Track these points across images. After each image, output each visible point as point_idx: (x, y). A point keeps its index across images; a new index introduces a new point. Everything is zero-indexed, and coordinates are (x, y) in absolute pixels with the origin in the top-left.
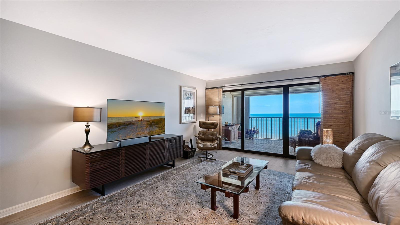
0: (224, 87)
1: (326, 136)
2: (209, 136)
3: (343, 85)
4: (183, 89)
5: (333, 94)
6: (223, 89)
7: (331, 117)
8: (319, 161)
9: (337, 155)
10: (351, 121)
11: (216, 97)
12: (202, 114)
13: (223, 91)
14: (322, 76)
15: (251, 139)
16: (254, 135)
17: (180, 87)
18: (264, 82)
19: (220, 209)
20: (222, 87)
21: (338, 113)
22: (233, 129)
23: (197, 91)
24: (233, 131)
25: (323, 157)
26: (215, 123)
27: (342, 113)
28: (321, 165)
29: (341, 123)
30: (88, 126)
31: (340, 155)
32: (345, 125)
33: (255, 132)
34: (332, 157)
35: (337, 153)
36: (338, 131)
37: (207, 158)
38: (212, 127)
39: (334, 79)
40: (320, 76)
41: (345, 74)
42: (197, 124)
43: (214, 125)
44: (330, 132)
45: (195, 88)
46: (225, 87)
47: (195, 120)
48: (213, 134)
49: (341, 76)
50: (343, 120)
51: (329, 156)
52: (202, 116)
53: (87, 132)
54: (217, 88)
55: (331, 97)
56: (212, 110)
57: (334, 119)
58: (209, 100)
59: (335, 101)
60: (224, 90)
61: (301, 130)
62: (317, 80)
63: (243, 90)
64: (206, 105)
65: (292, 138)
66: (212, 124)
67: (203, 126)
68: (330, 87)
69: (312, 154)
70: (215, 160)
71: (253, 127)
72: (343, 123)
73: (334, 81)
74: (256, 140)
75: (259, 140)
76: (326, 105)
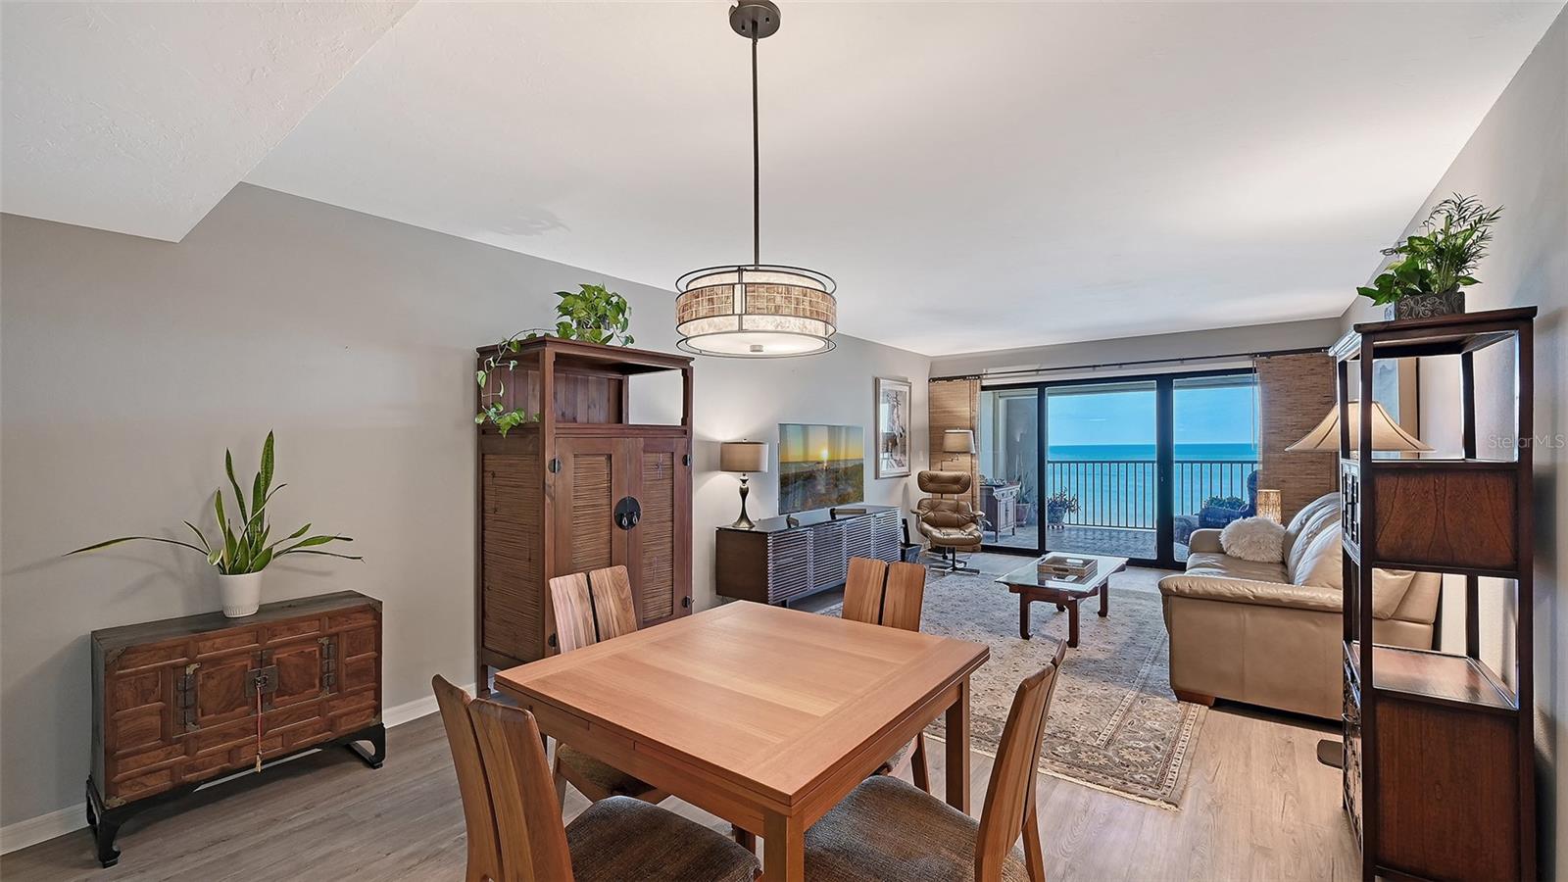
0: (985, 377)
1: (1263, 507)
2: (949, 513)
3: (1314, 379)
4: (885, 385)
5: (1289, 400)
6: (983, 381)
7: (1284, 459)
8: (1234, 551)
9: (1272, 537)
10: (1334, 470)
11: (961, 403)
12: (921, 453)
13: (984, 388)
14: (1262, 354)
15: (1053, 528)
16: (1063, 516)
17: (877, 381)
18: (1103, 366)
19: (1035, 639)
20: (979, 377)
22: (1003, 495)
23: (910, 387)
24: (1003, 501)
25: (1244, 541)
26: (963, 476)
28: (1240, 558)
29: (1308, 474)
30: (744, 481)
31: (1278, 536)
32: (1317, 481)
33: (1067, 505)
34: (1261, 541)
35: (1271, 533)
36: (1302, 496)
37: (955, 569)
38: (956, 487)
39: (1291, 363)
40: (1256, 355)
42: (913, 480)
43: (961, 484)
44: (1274, 496)
45: (905, 381)
46: (989, 376)
47: (905, 469)
48: (957, 509)
49: (1307, 355)
51: (1255, 539)
52: (922, 459)
53: (744, 493)
54: (964, 378)
55: (1284, 409)
56: (953, 440)
57: (1292, 466)
58: (937, 411)
60: (985, 383)
61: (1212, 500)
62: (1248, 364)
63: (1041, 386)
64: (930, 427)
65: (1181, 520)
66: (956, 480)
67: (931, 486)
68: (1281, 383)
69: (1222, 538)
70: (978, 572)
71: (1058, 492)
72: (1314, 474)
74: (1070, 529)
75: (1078, 530)
76: (1271, 428)
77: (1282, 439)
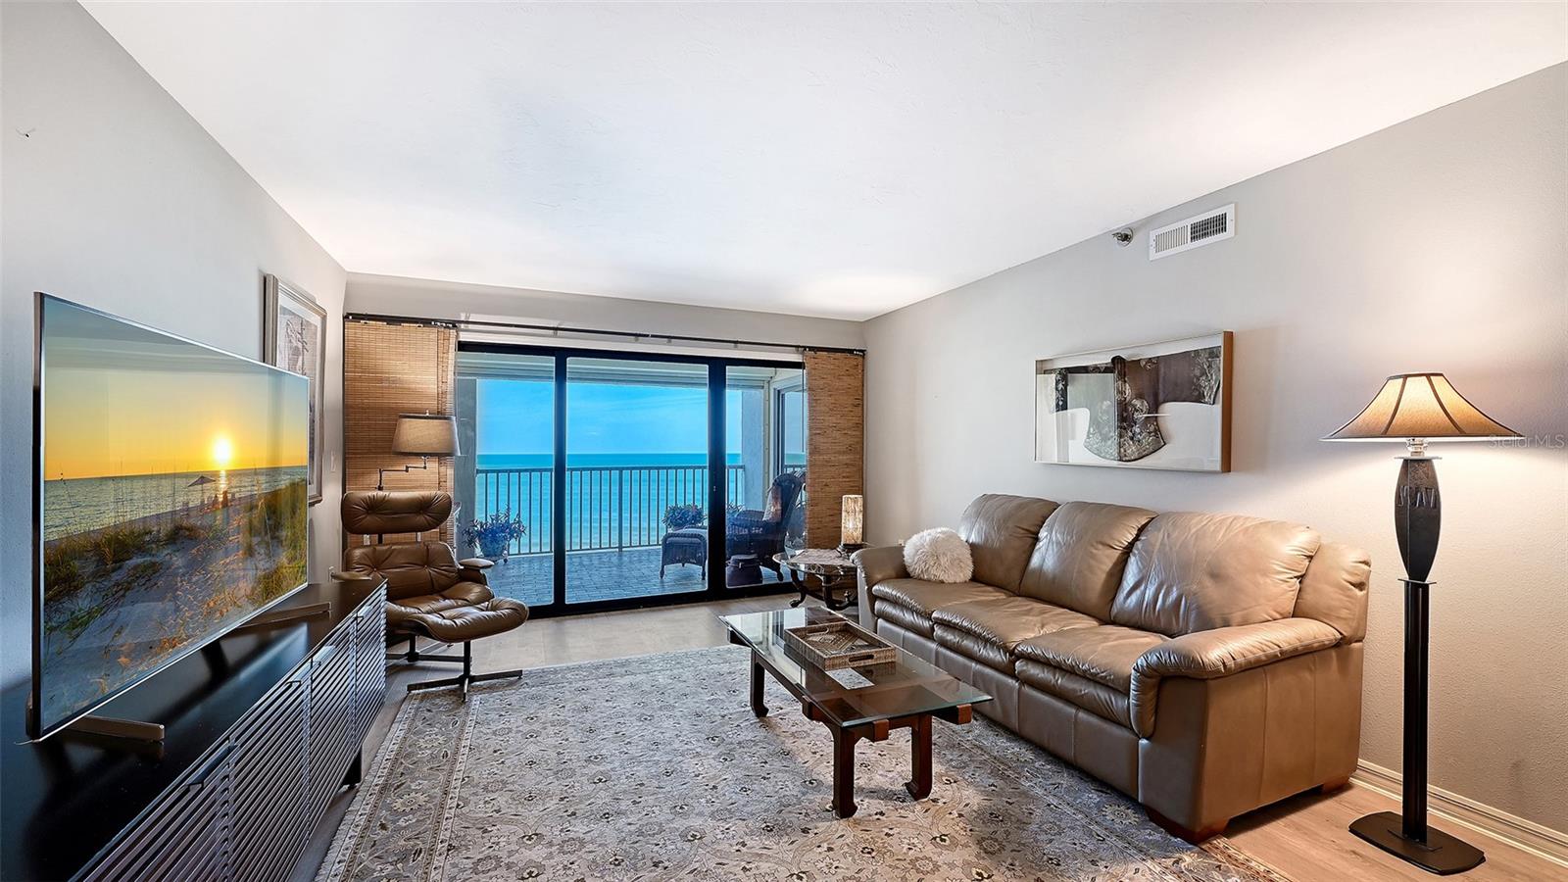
0: (463, 326)
2: (411, 568)
3: (848, 380)
6: (461, 334)
13: (463, 346)
14: (811, 349)
18: (653, 336)
20: (456, 322)
21: (839, 453)
26: (435, 498)
27: (844, 453)
29: (844, 477)
38: (421, 519)
40: (805, 348)
41: (851, 351)
46: (471, 327)
48: (427, 558)
50: (848, 470)
56: (414, 432)
58: (370, 380)
59: (834, 419)
60: (465, 337)
63: (560, 355)
64: (345, 406)
66: (423, 506)
68: (825, 381)
70: (519, 674)
72: (848, 477)
73: (832, 367)
75: (531, 561)
77: (825, 440)
